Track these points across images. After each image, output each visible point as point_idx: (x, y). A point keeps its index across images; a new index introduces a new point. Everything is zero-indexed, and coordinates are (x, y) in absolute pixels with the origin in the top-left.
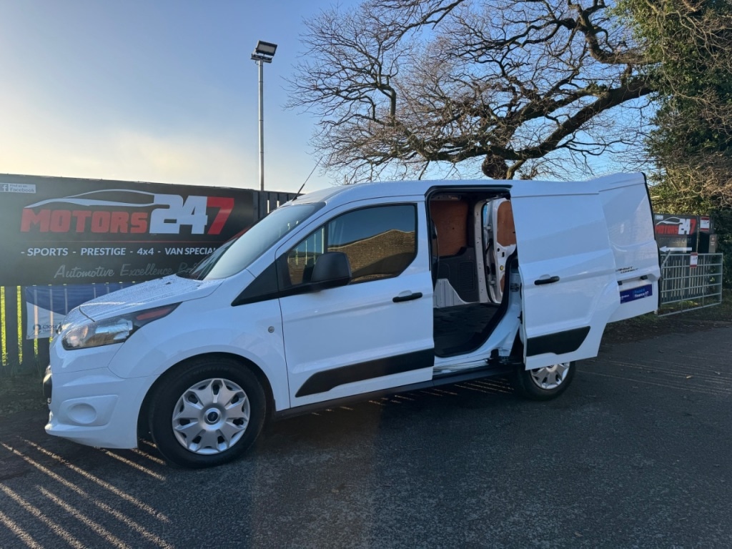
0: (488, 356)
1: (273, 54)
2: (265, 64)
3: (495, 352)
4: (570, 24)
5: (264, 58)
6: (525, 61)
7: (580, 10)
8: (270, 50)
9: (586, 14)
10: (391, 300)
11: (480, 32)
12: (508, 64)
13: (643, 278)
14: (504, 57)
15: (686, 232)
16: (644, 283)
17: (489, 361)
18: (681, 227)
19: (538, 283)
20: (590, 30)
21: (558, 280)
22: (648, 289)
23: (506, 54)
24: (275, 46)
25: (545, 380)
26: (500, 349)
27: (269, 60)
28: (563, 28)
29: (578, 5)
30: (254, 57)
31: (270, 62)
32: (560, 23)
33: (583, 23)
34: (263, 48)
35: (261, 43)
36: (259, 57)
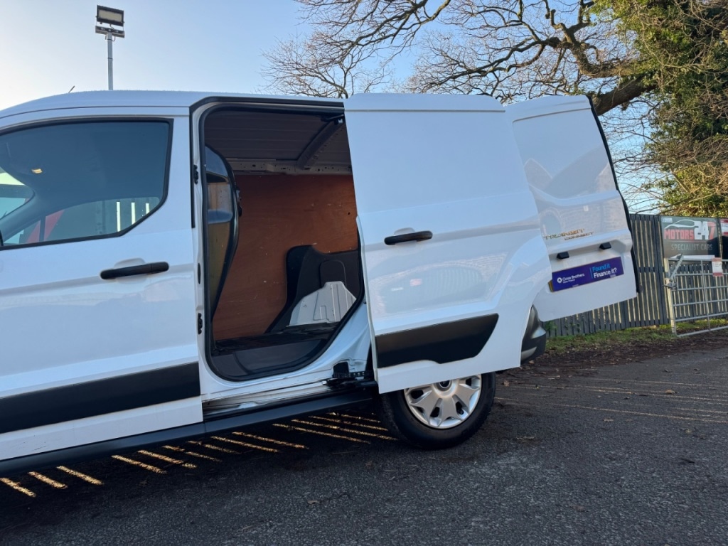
0: (329, 374)
1: (121, 24)
2: (116, 40)
3: (341, 368)
4: (554, 42)
5: (113, 31)
6: (517, 92)
7: (565, 28)
8: (117, 17)
9: (570, 31)
10: (98, 275)
11: (463, 62)
12: (499, 96)
13: (604, 247)
14: (494, 89)
15: (704, 237)
16: (609, 255)
17: (330, 383)
18: (696, 231)
19: (390, 241)
20: (576, 46)
21: (430, 238)
22: (616, 265)
23: (497, 85)
24: (121, 13)
25: (435, 413)
26: (350, 363)
27: (121, 34)
28: (547, 47)
29: (562, 24)
30: (99, 30)
31: (123, 37)
32: (544, 44)
33: (569, 41)
34: (104, 15)
35: (100, 8)
36: (107, 29)
